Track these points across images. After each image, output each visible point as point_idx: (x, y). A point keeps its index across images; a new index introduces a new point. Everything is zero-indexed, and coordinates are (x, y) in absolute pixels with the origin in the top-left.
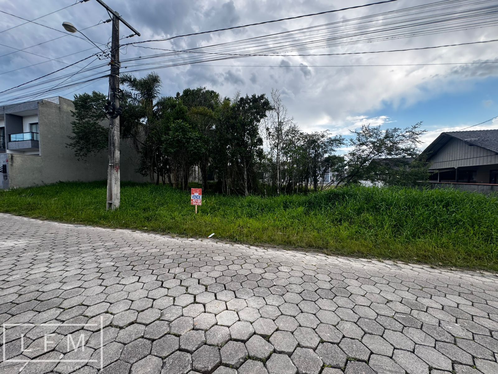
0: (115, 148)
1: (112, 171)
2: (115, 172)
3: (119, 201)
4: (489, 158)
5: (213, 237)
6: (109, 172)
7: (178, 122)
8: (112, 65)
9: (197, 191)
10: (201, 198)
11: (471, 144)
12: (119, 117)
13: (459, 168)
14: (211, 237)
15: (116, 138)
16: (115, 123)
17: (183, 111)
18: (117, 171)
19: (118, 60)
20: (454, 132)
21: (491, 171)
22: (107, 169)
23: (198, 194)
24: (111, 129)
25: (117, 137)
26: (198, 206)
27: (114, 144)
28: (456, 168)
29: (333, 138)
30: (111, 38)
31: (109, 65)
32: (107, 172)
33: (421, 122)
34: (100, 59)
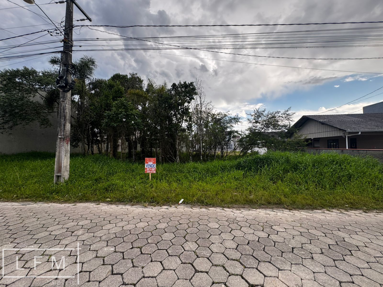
0: (66, 121)
1: (61, 143)
2: (65, 144)
3: (69, 173)
4: (333, 132)
5: (184, 203)
6: (58, 144)
7: (120, 100)
8: (65, 42)
9: (151, 161)
10: (155, 166)
11: (323, 123)
12: (70, 91)
13: (314, 139)
14: (181, 203)
15: (68, 112)
16: (67, 97)
17: (121, 91)
18: (67, 144)
19: (72, 39)
20: (311, 116)
21: (328, 140)
22: (56, 141)
23: (152, 163)
24: (61, 102)
25: (69, 110)
26: (152, 174)
27: (65, 117)
28: (312, 138)
29: (233, 117)
30: (65, 17)
31: (61, 42)
32: (56, 144)
33: (290, 107)
34: (51, 35)
